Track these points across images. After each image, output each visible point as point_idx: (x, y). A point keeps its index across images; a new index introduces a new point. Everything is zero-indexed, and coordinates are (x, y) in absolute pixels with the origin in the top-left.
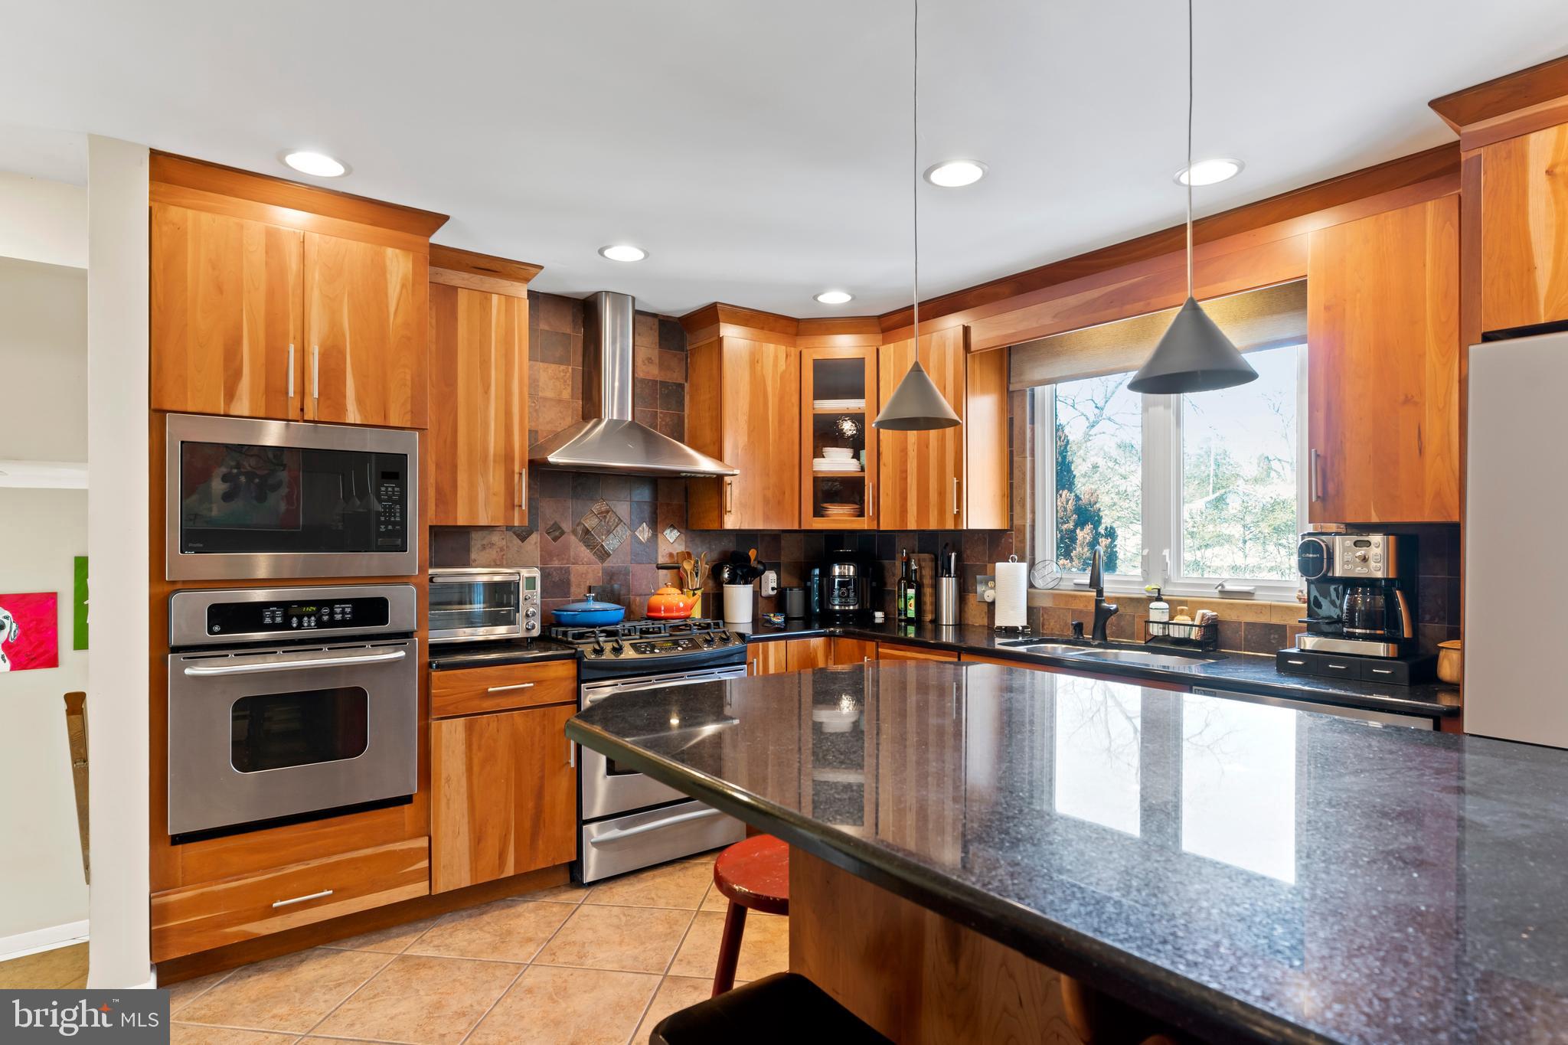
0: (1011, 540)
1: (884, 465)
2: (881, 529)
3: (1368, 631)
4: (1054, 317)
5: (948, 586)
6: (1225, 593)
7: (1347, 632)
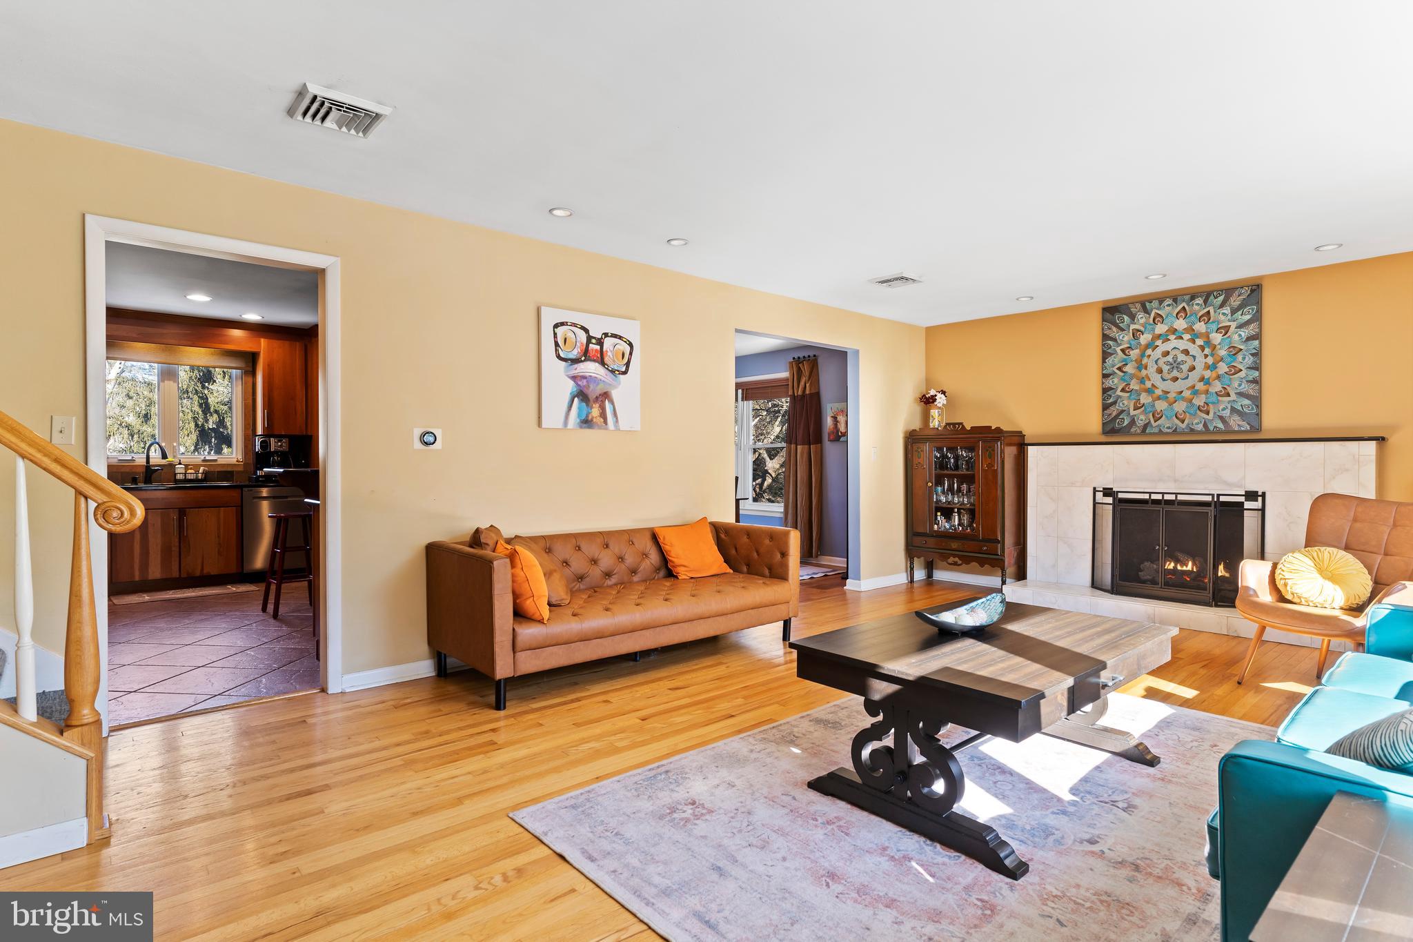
6: (205, 460)
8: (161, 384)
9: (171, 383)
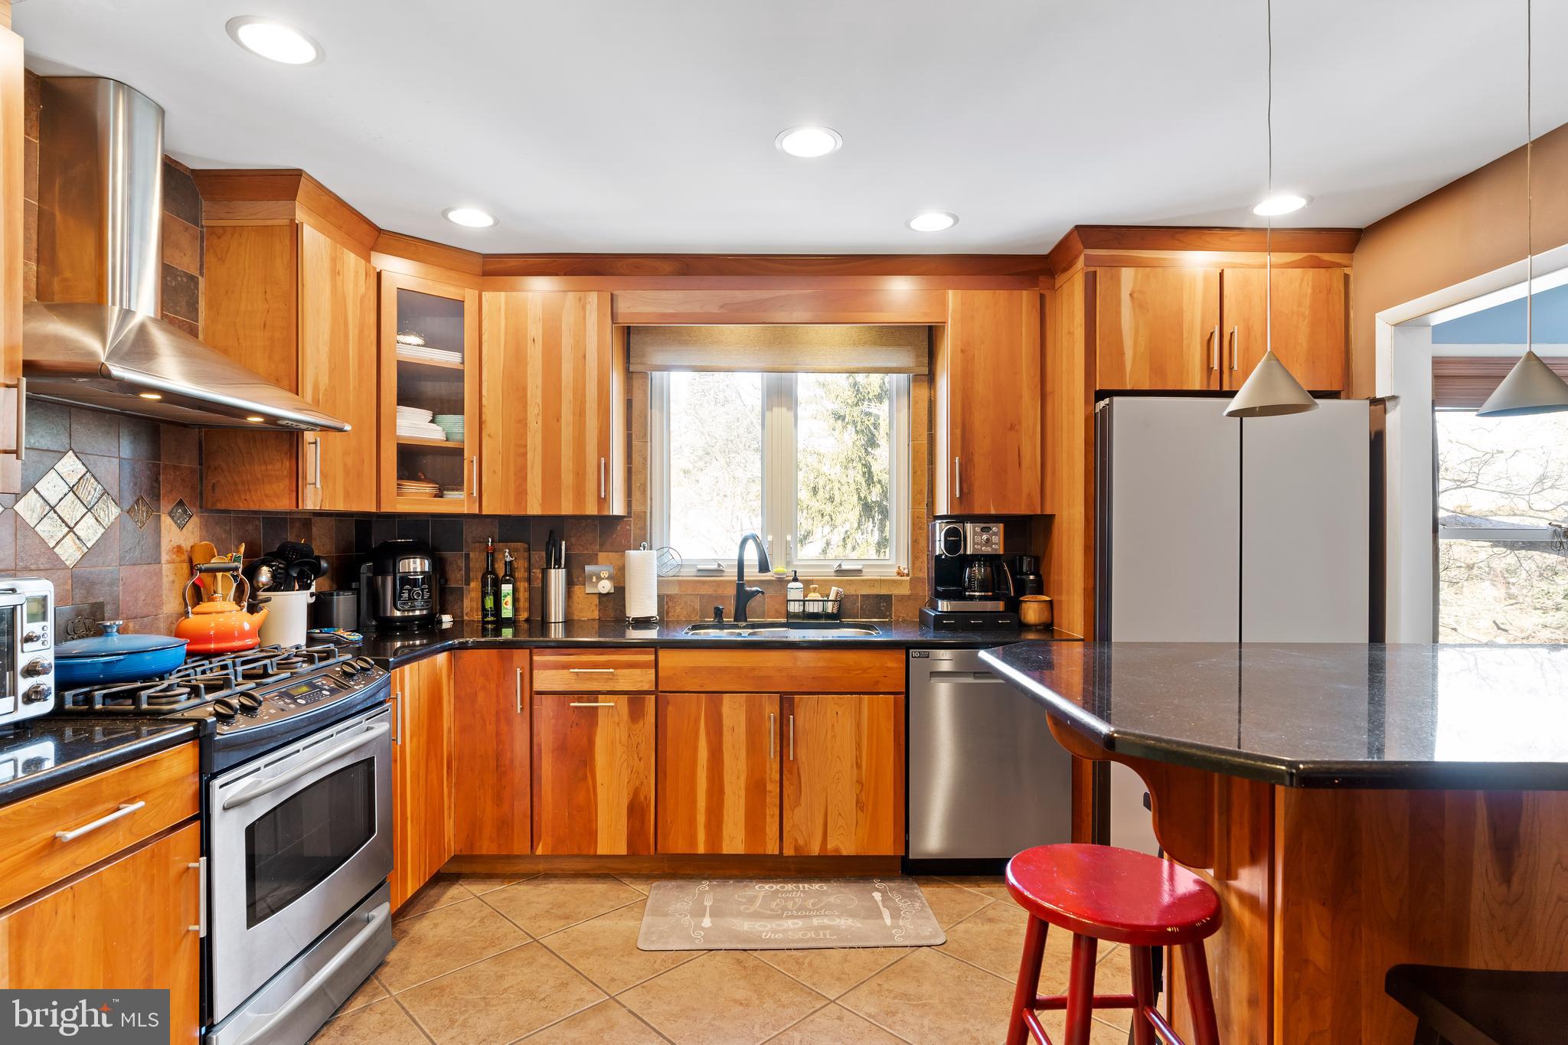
0: (628, 527)
1: (489, 436)
2: (484, 512)
3: (983, 594)
4: (722, 307)
5: (557, 577)
6: (840, 572)
7: (969, 595)
8: (768, 414)
9: (784, 410)
